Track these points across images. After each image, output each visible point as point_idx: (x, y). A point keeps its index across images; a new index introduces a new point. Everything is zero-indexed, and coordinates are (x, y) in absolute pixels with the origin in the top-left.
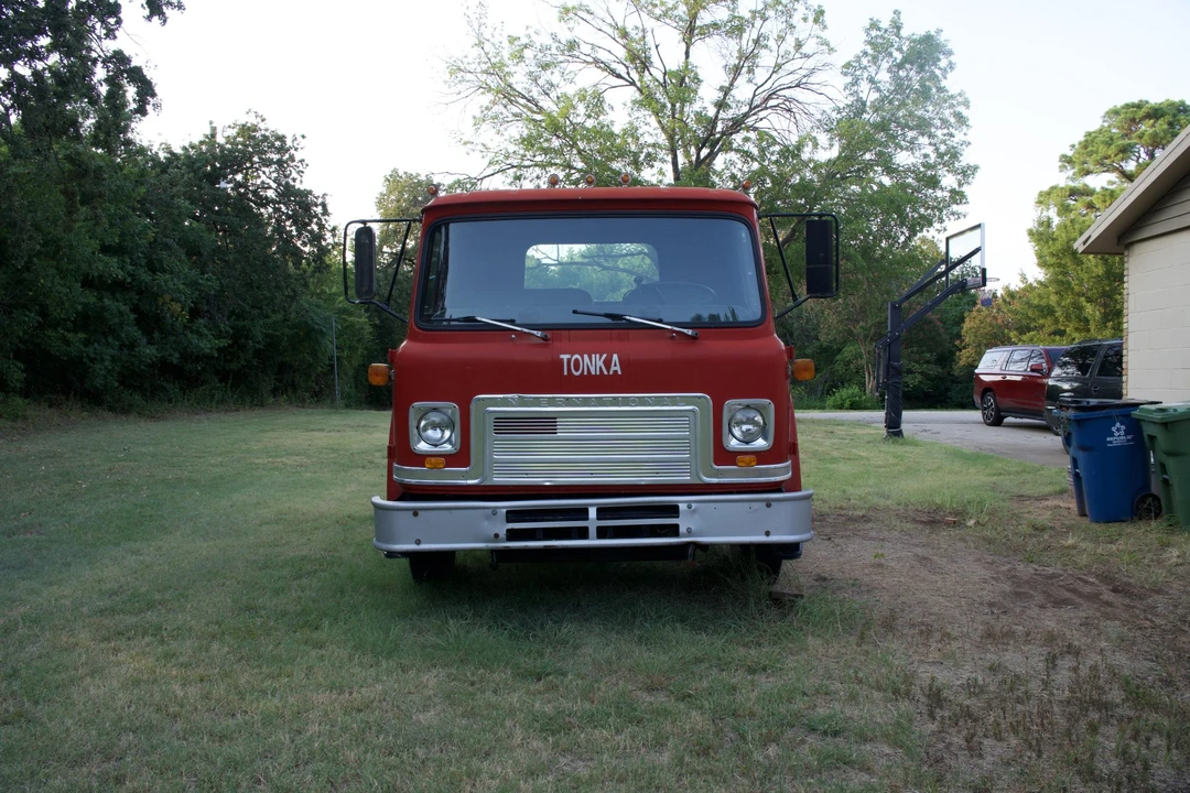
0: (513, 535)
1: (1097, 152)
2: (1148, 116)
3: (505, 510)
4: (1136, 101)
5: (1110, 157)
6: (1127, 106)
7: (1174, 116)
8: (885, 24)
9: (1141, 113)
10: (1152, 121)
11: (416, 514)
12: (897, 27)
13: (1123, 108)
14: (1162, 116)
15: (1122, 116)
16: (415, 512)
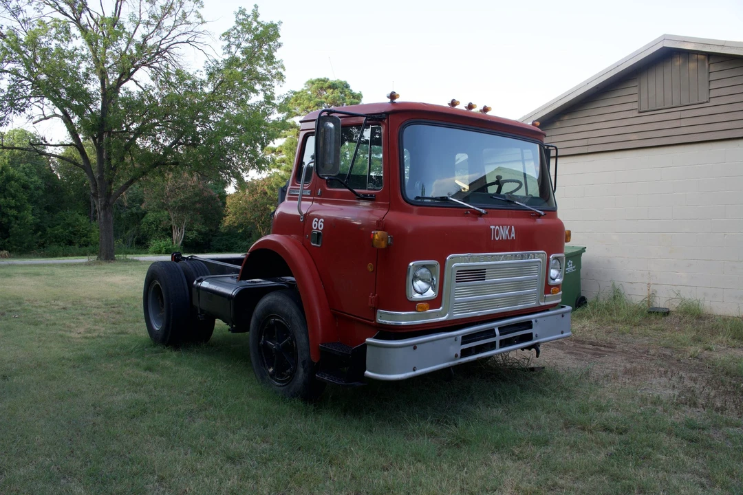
0: (465, 353)
1: (303, 104)
2: (330, 87)
3: (461, 337)
4: (323, 78)
5: (310, 107)
6: (319, 80)
7: (343, 89)
8: (249, 12)
9: (326, 85)
10: (332, 90)
11: (415, 348)
12: (256, 16)
13: (316, 81)
14: (337, 88)
15: (316, 85)
16: (415, 347)
